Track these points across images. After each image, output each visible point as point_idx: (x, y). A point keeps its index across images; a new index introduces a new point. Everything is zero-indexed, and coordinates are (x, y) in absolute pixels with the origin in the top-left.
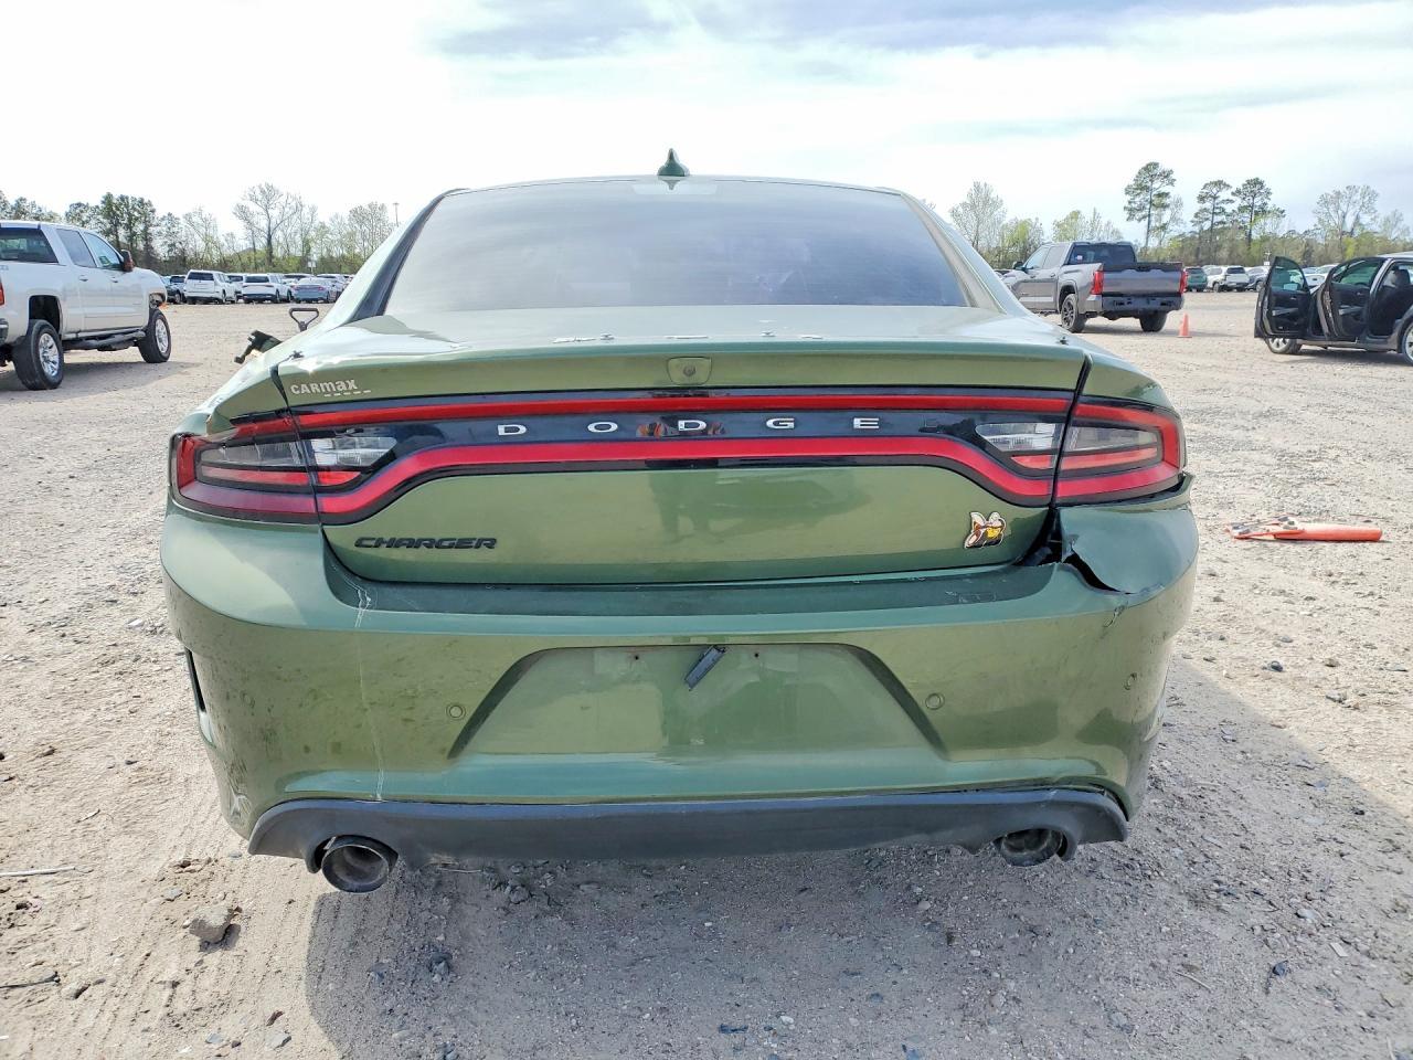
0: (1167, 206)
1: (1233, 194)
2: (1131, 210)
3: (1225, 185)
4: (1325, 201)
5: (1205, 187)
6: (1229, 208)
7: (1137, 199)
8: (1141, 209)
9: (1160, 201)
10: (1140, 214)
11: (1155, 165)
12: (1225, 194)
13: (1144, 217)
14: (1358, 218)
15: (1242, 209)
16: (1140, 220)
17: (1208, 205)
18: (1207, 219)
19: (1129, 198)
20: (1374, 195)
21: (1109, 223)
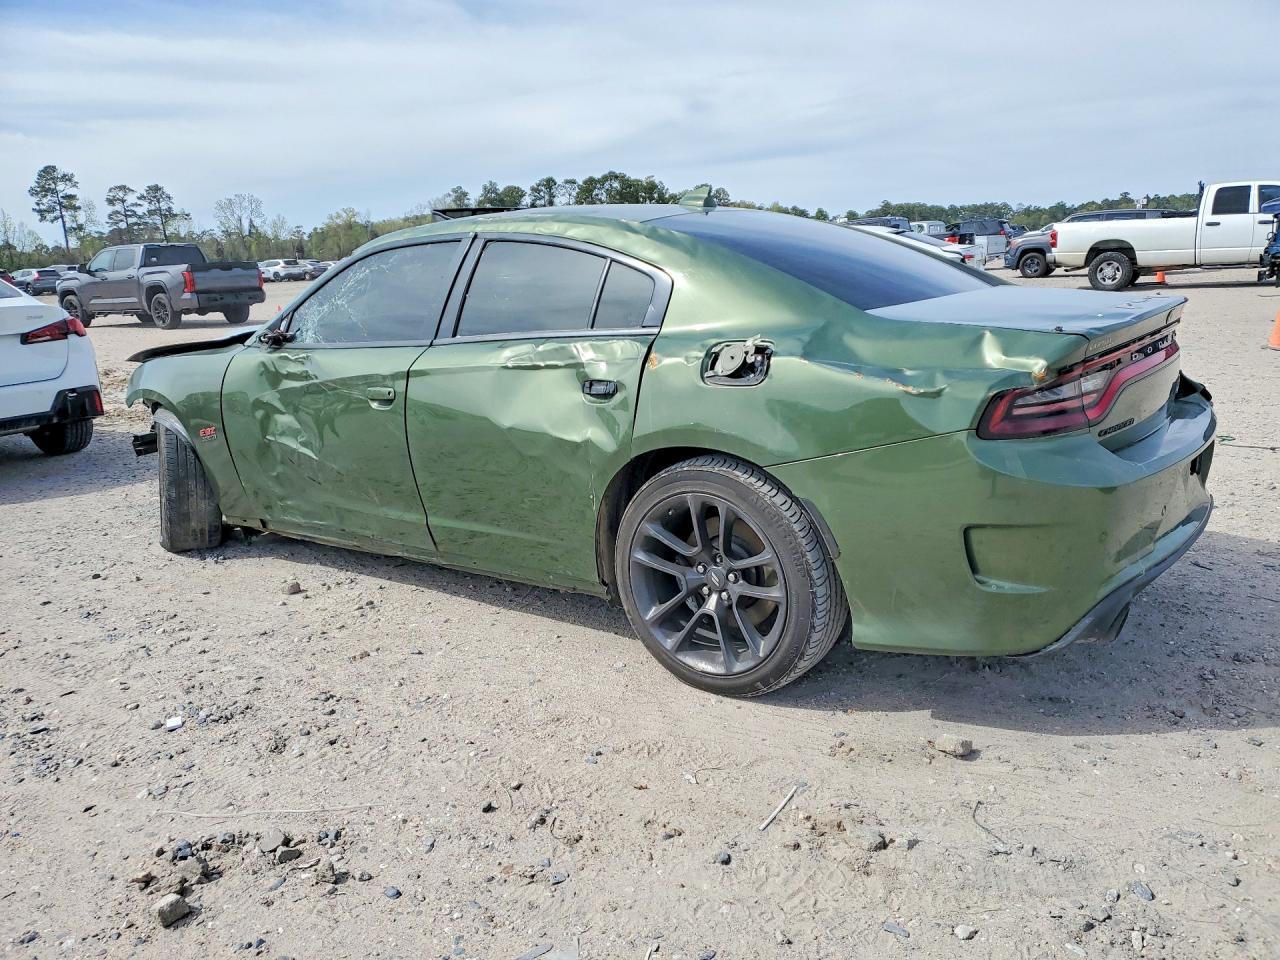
0: (79, 208)
1: (139, 198)
2: (40, 212)
3: (128, 189)
4: (220, 207)
5: (110, 190)
6: (140, 211)
7: (45, 200)
8: (51, 210)
9: (69, 203)
10: (50, 216)
11: (53, 168)
12: (131, 199)
13: (56, 218)
14: (251, 221)
15: (151, 213)
16: (52, 221)
17: (118, 207)
18: (122, 221)
19: (35, 199)
20: (259, 203)
21: (22, 224)
